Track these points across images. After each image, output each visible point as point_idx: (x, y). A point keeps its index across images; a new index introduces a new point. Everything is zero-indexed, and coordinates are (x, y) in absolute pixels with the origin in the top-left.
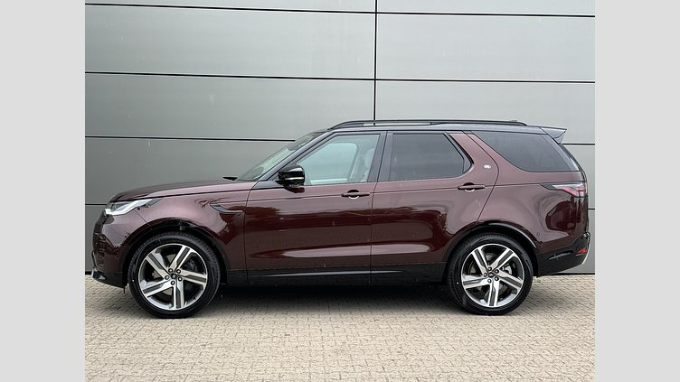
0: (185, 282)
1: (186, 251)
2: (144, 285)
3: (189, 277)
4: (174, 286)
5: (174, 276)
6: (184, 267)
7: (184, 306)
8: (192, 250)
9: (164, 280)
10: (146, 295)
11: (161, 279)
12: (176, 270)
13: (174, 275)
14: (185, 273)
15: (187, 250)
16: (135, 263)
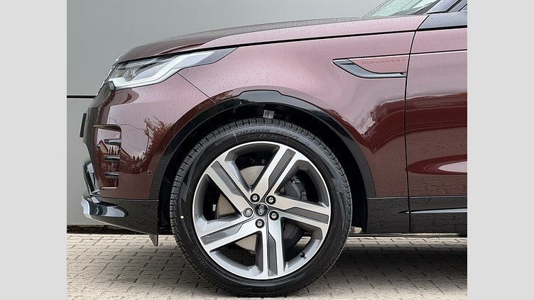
0: (285, 222)
1: (286, 158)
2: (203, 227)
3: (294, 210)
4: (263, 230)
5: (261, 211)
6: (282, 191)
7: (283, 270)
8: (299, 156)
9: (243, 218)
10: (208, 248)
11: (236, 214)
12: (266, 197)
13: (262, 208)
14: (283, 203)
15: (289, 156)
16: (185, 180)
